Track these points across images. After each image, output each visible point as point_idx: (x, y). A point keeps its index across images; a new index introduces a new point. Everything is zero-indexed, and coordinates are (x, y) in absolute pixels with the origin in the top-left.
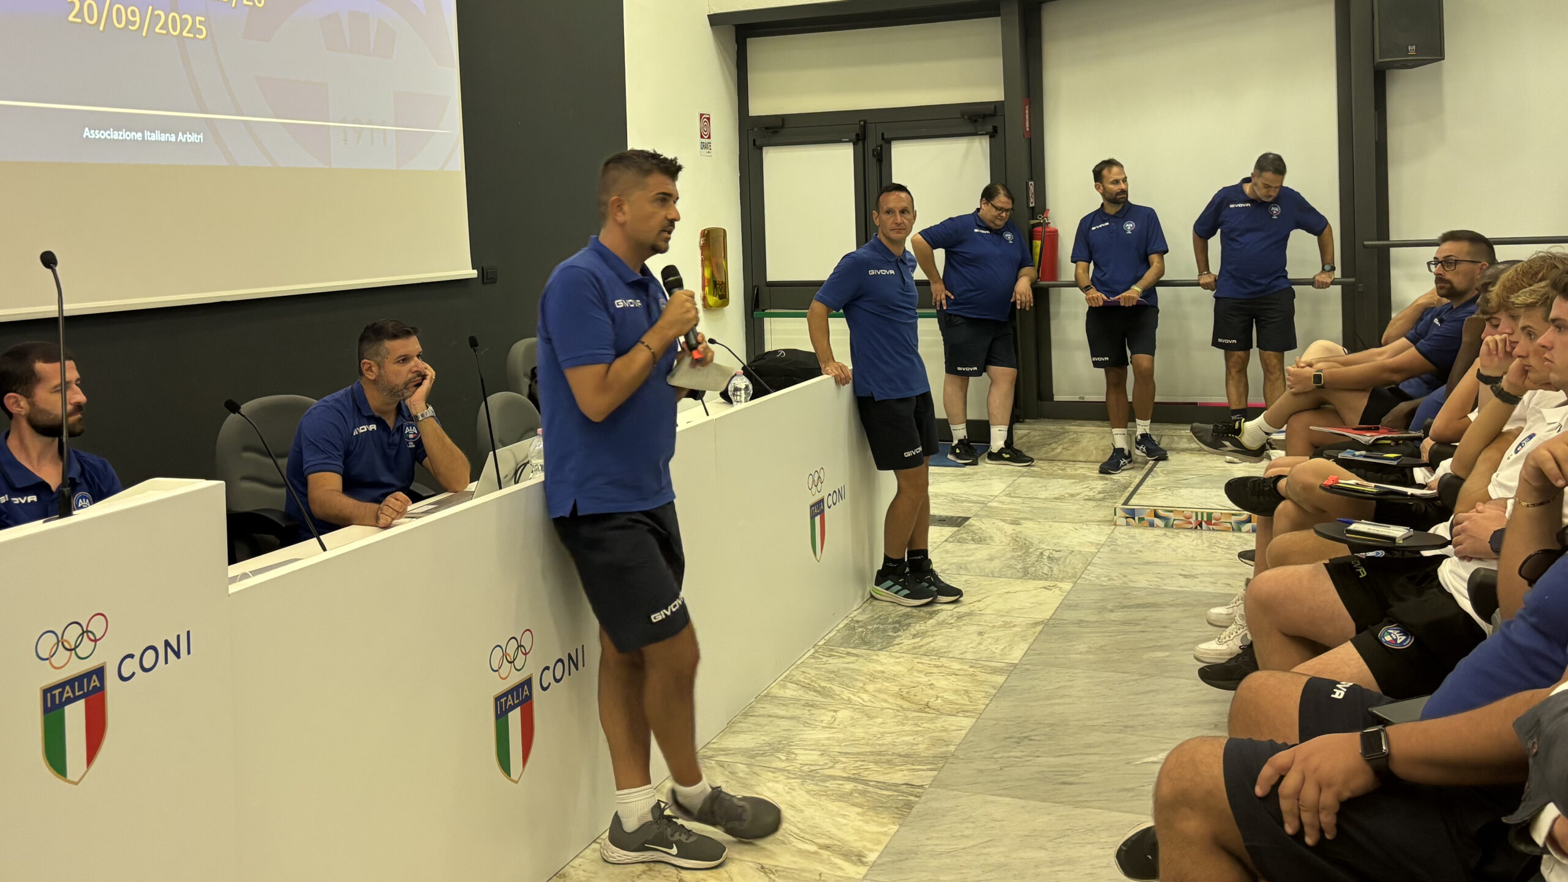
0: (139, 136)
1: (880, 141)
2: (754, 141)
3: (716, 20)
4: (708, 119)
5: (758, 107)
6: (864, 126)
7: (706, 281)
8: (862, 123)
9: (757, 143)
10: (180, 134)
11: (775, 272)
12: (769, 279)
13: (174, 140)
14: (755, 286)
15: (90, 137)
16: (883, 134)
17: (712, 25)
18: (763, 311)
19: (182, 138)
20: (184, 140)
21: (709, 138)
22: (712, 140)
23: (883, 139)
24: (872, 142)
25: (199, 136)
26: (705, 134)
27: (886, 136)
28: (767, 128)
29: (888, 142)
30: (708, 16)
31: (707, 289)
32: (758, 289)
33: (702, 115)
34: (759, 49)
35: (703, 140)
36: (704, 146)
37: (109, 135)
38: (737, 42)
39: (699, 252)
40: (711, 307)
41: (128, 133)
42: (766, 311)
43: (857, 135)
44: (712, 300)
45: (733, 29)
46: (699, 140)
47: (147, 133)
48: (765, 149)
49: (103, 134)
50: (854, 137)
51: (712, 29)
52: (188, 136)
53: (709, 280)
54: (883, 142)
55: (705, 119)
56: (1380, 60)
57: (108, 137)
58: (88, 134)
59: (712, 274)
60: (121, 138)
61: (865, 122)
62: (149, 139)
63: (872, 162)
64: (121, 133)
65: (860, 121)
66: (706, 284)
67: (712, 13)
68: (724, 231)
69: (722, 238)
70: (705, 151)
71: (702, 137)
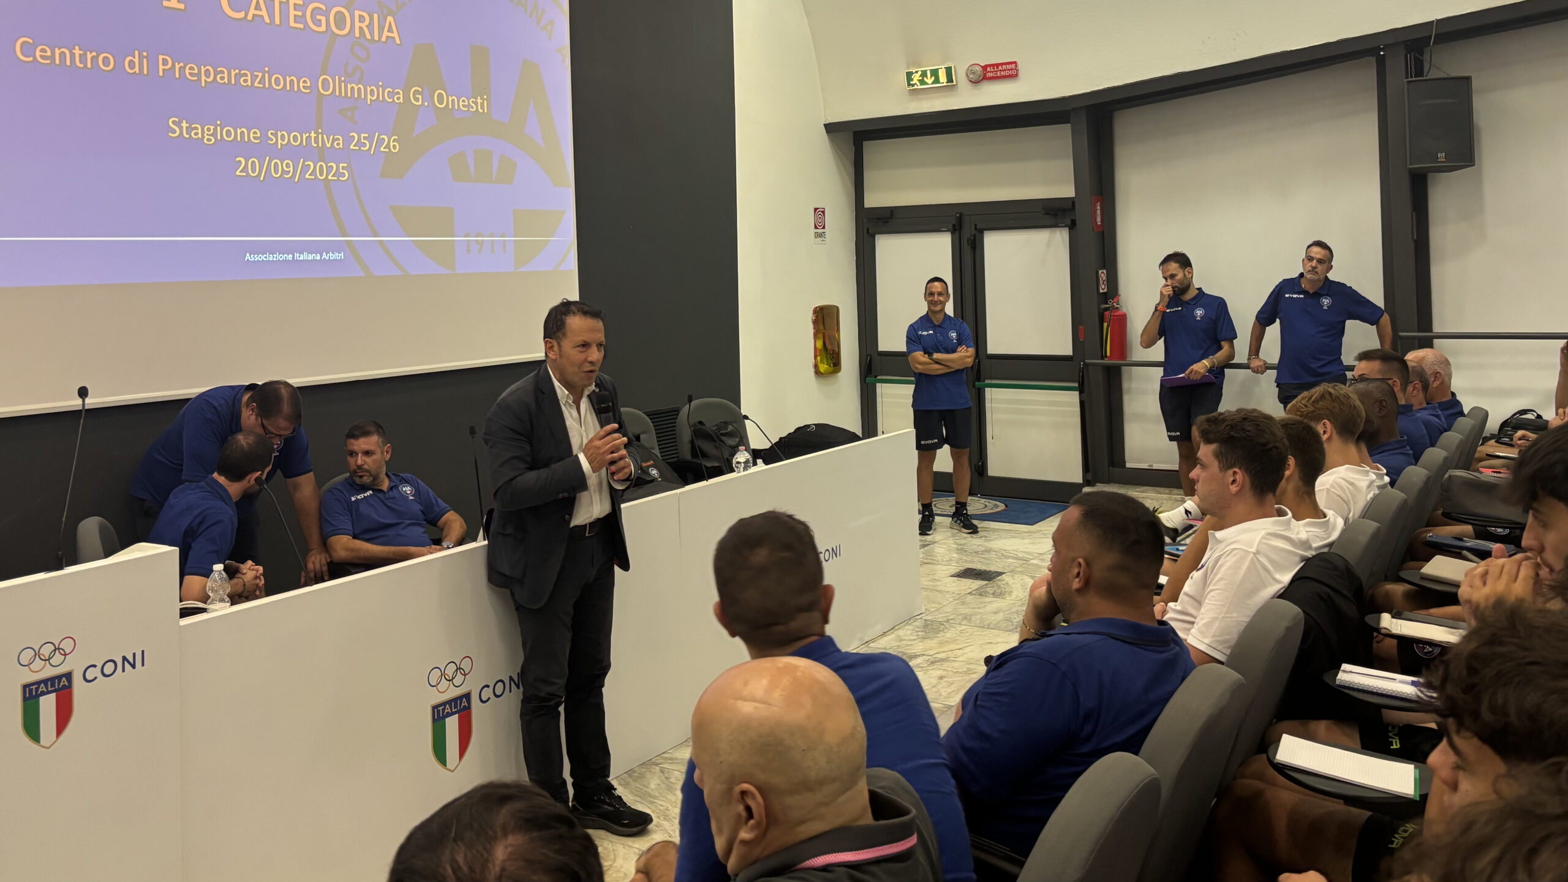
1: (973, 232)
2: (868, 229)
3: (831, 128)
4: (823, 212)
5: (872, 200)
6: (960, 217)
7: (818, 351)
8: (958, 215)
9: (870, 231)
12: (879, 349)
14: (869, 355)
16: (976, 225)
17: (828, 132)
18: (875, 377)
21: (824, 228)
22: (827, 230)
23: (976, 229)
24: (967, 232)
26: (821, 226)
27: (979, 227)
28: (879, 219)
29: (981, 231)
30: (824, 125)
31: (818, 357)
32: (871, 359)
33: (818, 209)
34: (873, 150)
35: (819, 230)
36: (821, 235)
38: (854, 146)
39: (811, 326)
40: (823, 374)
42: (877, 377)
43: (954, 225)
44: (825, 368)
45: (850, 135)
46: (811, 231)
48: (877, 237)
50: (951, 227)
51: (828, 135)
53: (821, 349)
54: (976, 232)
55: (819, 212)
56: (1411, 166)
59: (826, 344)
61: (961, 213)
63: (967, 249)
65: (957, 213)
66: (818, 353)
67: (827, 122)
68: (837, 308)
69: (835, 314)
70: (819, 239)
71: (816, 228)
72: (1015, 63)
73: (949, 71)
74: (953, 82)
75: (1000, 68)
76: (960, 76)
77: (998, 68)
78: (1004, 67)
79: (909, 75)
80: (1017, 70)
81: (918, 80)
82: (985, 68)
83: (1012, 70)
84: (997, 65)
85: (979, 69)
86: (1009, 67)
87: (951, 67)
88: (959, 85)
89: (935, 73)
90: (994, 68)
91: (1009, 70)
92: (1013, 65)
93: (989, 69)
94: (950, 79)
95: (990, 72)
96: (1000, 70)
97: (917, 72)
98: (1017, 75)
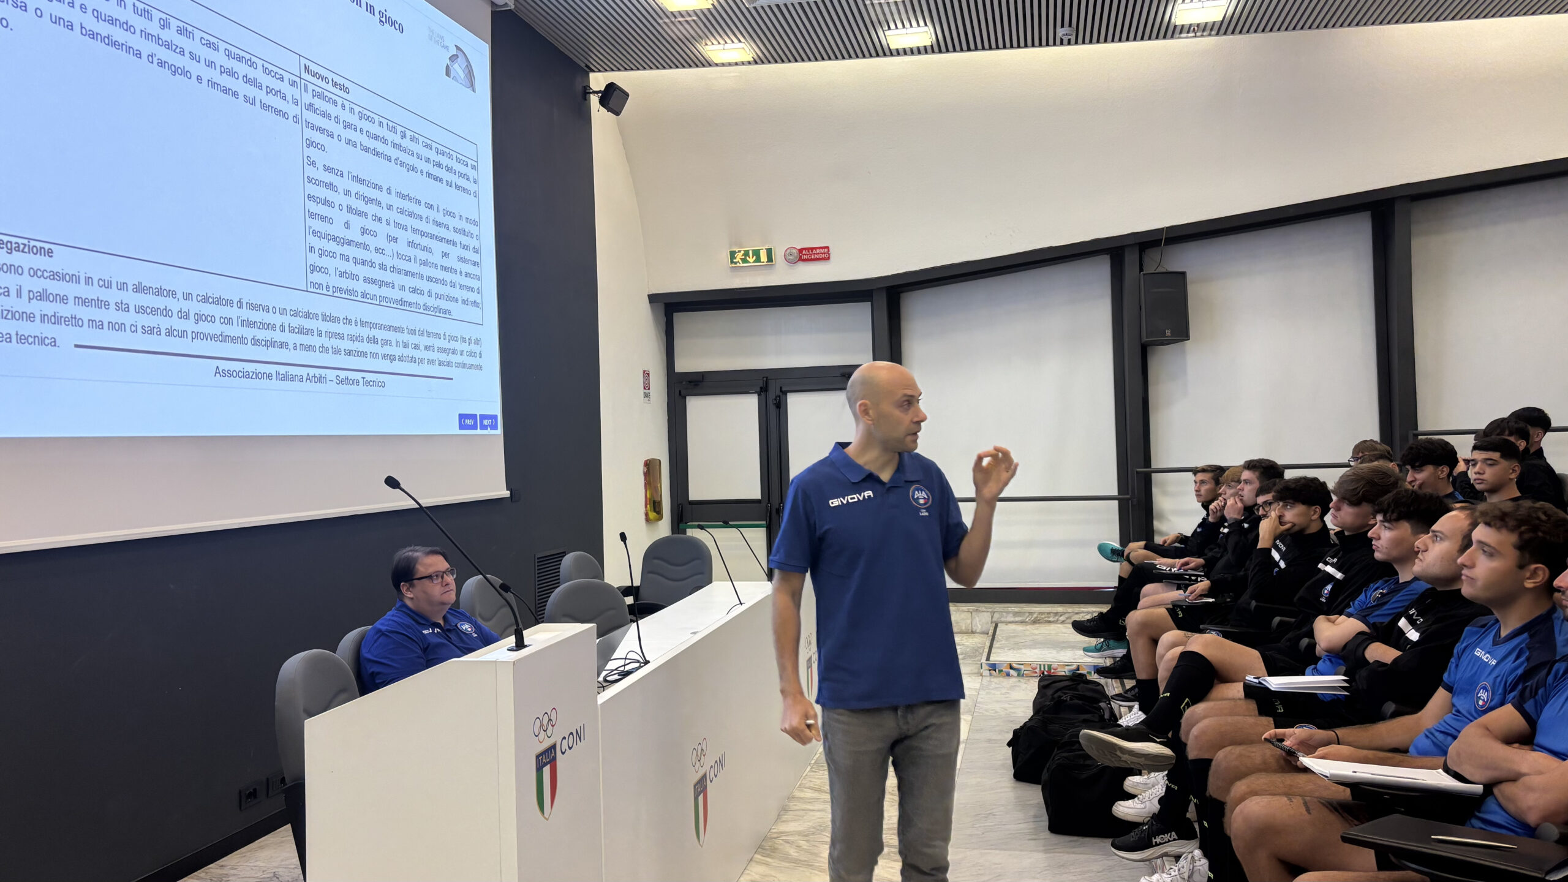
1: (778, 393)
2: (680, 392)
3: (653, 298)
4: (648, 374)
5: (683, 365)
6: (767, 381)
7: (648, 501)
8: (765, 379)
9: (682, 393)
11: (697, 492)
12: (690, 499)
14: (680, 504)
16: (781, 388)
18: (686, 523)
21: (649, 389)
22: (651, 391)
23: (781, 391)
24: (772, 393)
26: (647, 386)
27: (783, 389)
28: (690, 382)
29: (785, 393)
31: (648, 506)
32: (682, 507)
33: (644, 371)
34: (682, 320)
35: (645, 391)
36: (646, 395)
38: (667, 315)
39: (643, 477)
40: (651, 520)
42: (688, 524)
43: (761, 388)
44: (652, 515)
45: (665, 305)
46: (642, 391)
48: (688, 399)
50: (759, 390)
51: (650, 305)
53: (650, 499)
54: (781, 394)
55: (646, 374)
59: (652, 495)
61: (767, 378)
63: (772, 408)
65: (763, 378)
66: (648, 503)
67: (651, 293)
68: (660, 461)
69: (658, 467)
70: (647, 399)
71: (645, 388)
72: (828, 248)
73: (769, 252)
74: (772, 261)
75: (814, 251)
76: (779, 255)
77: (812, 251)
78: (818, 251)
79: (733, 254)
80: (829, 254)
81: (741, 259)
82: (801, 251)
83: (825, 253)
84: (812, 249)
85: (794, 251)
86: (822, 251)
87: (771, 249)
88: (777, 266)
89: (757, 253)
90: (808, 252)
91: (822, 254)
92: (826, 250)
93: (804, 252)
94: (770, 259)
95: (806, 255)
96: (815, 254)
97: (739, 251)
98: (829, 258)
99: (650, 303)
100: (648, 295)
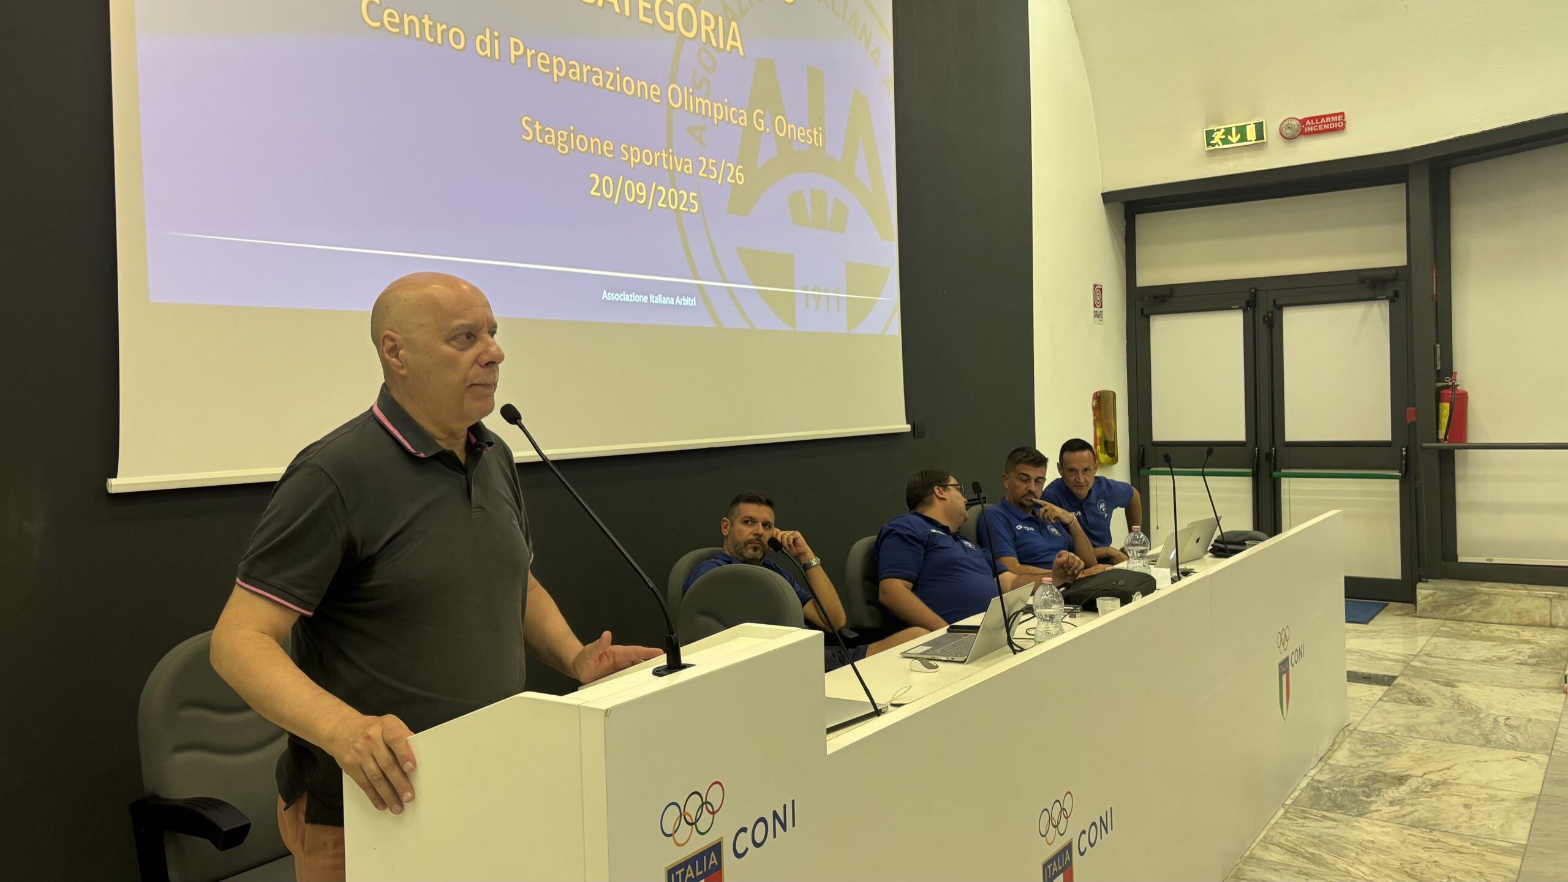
0: (645, 299)
1: (1271, 308)
2: (1142, 310)
3: (1108, 198)
4: (1101, 289)
5: (1145, 278)
6: (1255, 294)
8: (1253, 291)
9: (1145, 311)
10: (678, 298)
11: (1163, 431)
12: (1155, 439)
13: (673, 303)
14: (1141, 446)
15: (607, 299)
16: (1274, 301)
18: (1149, 469)
19: (679, 302)
20: (681, 303)
21: (1101, 307)
22: (1104, 309)
23: (1274, 306)
24: (1262, 310)
25: (692, 300)
26: (1098, 304)
27: (1278, 302)
28: (1155, 298)
29: (1280, 308)
30: (1100, 195)
32: (1143, 449)
33: (1095, 286)
34: (1145, 223)
35: (1096, 309)
36: (1098, 315)
37: (622, 297)
38: (1126, 217)
39: (1091, 413)
41: (637, 296)
42: (1152, 469)
43: (1248, 302)
45: (1123, 205)
46: (1092, 309)
47: (652, 297)
48: (1152, 318)
49: (617, 297)
50: (1244, 304)
51: (1105, 206)
52: (684, 299)
53: (1101, 439)
54: (1274, 309)
55: (1098, 290)
57: (621, 300)
58: (606, 296)
59: (1104, 434)
60: (631, 300)
61: (1256, 290)
62: (653, 302)
63: (1262, 328)
64: (631, 295)
65: (1251, 289)
67: (1105, 191)
68: (1114, 394)
69: (1112, 400)
70: (1097, 319)
71: (1095, 306)
72: (1342, 114)
73: (1259, 127)
74: (1264, 139)
75: (1323, 120)
76: (1271, 132)
77: (1319, 121)
78: (1328, 119)
79: (1209, 134)
80: (1344, 122)
81: (1220, 139)
82: (1303, 122)
83: (1338, 122)
84: (1319, 118)
85: (1295, 122)
86: (1334, 119)
87: (1262, 122)
88: (1270, 143)
89: (1242, 130)
90: (1314, 122)
91: (1334, 122)
92: (1340, 117)
93: (1308, 123)
94: (1260, 135)
95: (1310, 126)
96: (1323, 123)
97: (1219, 130)
98: (1343, 128)
99: (1104, 202)
100: (1103, 195)
